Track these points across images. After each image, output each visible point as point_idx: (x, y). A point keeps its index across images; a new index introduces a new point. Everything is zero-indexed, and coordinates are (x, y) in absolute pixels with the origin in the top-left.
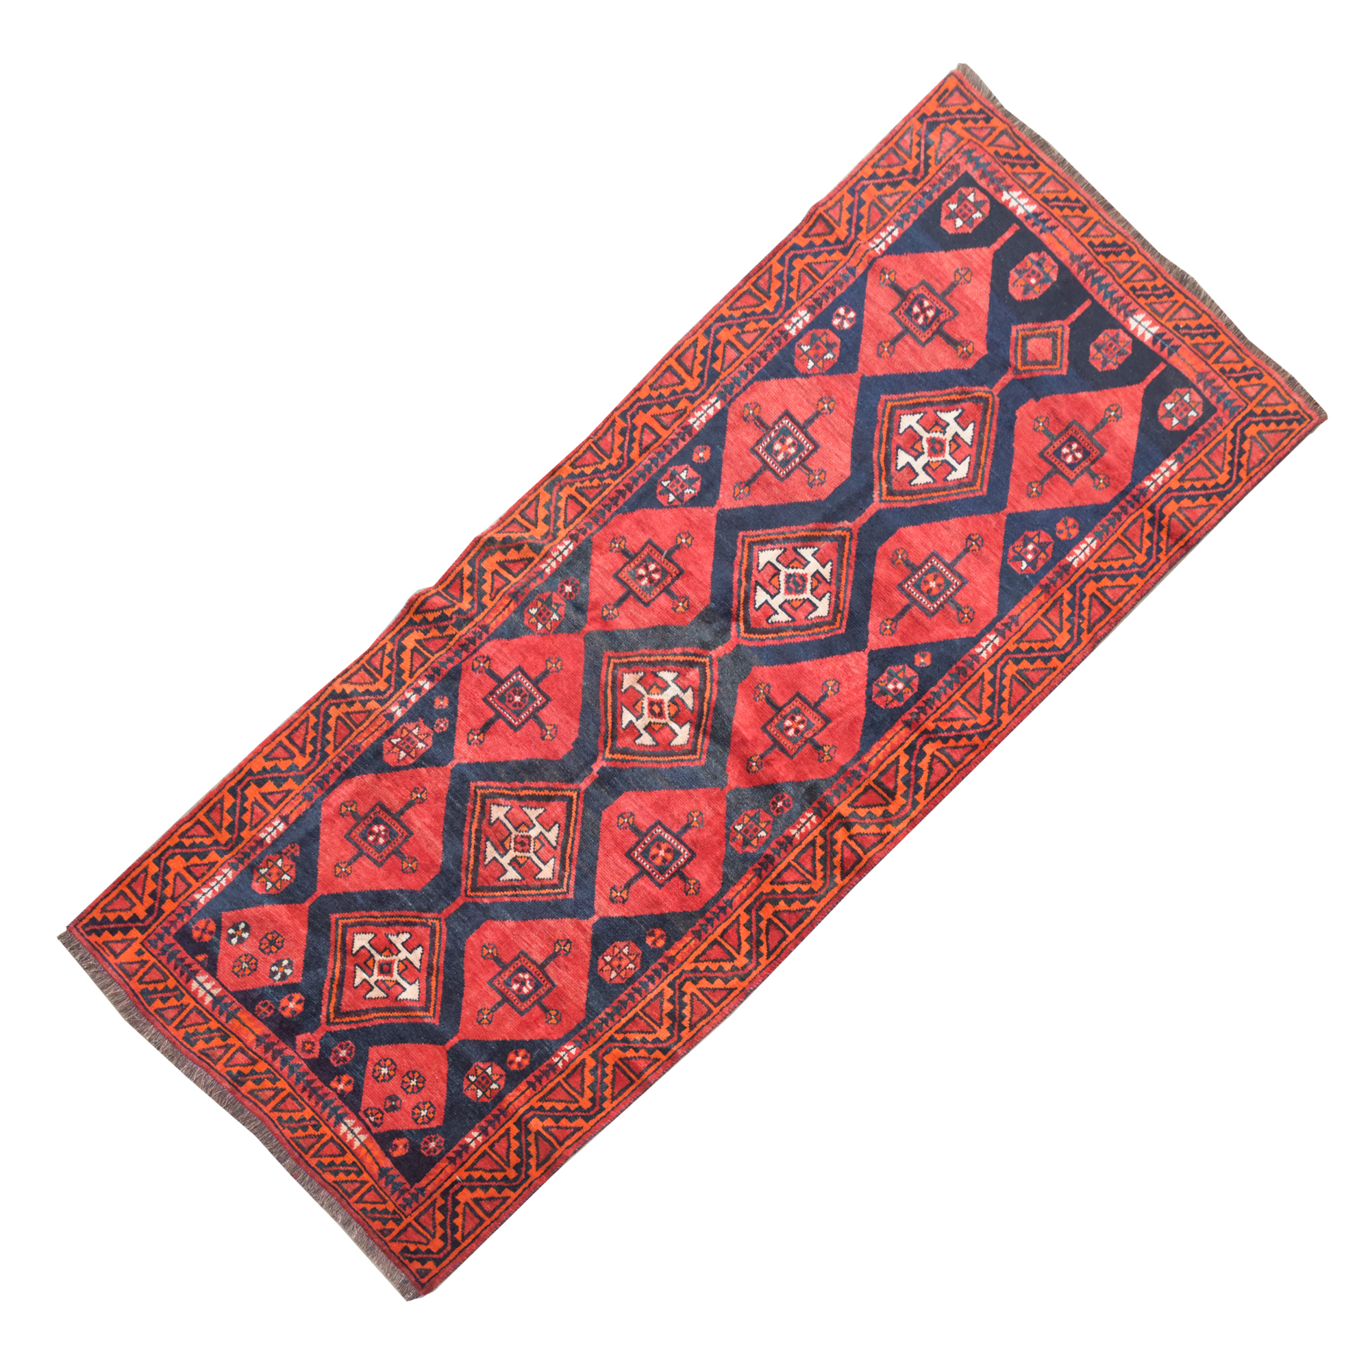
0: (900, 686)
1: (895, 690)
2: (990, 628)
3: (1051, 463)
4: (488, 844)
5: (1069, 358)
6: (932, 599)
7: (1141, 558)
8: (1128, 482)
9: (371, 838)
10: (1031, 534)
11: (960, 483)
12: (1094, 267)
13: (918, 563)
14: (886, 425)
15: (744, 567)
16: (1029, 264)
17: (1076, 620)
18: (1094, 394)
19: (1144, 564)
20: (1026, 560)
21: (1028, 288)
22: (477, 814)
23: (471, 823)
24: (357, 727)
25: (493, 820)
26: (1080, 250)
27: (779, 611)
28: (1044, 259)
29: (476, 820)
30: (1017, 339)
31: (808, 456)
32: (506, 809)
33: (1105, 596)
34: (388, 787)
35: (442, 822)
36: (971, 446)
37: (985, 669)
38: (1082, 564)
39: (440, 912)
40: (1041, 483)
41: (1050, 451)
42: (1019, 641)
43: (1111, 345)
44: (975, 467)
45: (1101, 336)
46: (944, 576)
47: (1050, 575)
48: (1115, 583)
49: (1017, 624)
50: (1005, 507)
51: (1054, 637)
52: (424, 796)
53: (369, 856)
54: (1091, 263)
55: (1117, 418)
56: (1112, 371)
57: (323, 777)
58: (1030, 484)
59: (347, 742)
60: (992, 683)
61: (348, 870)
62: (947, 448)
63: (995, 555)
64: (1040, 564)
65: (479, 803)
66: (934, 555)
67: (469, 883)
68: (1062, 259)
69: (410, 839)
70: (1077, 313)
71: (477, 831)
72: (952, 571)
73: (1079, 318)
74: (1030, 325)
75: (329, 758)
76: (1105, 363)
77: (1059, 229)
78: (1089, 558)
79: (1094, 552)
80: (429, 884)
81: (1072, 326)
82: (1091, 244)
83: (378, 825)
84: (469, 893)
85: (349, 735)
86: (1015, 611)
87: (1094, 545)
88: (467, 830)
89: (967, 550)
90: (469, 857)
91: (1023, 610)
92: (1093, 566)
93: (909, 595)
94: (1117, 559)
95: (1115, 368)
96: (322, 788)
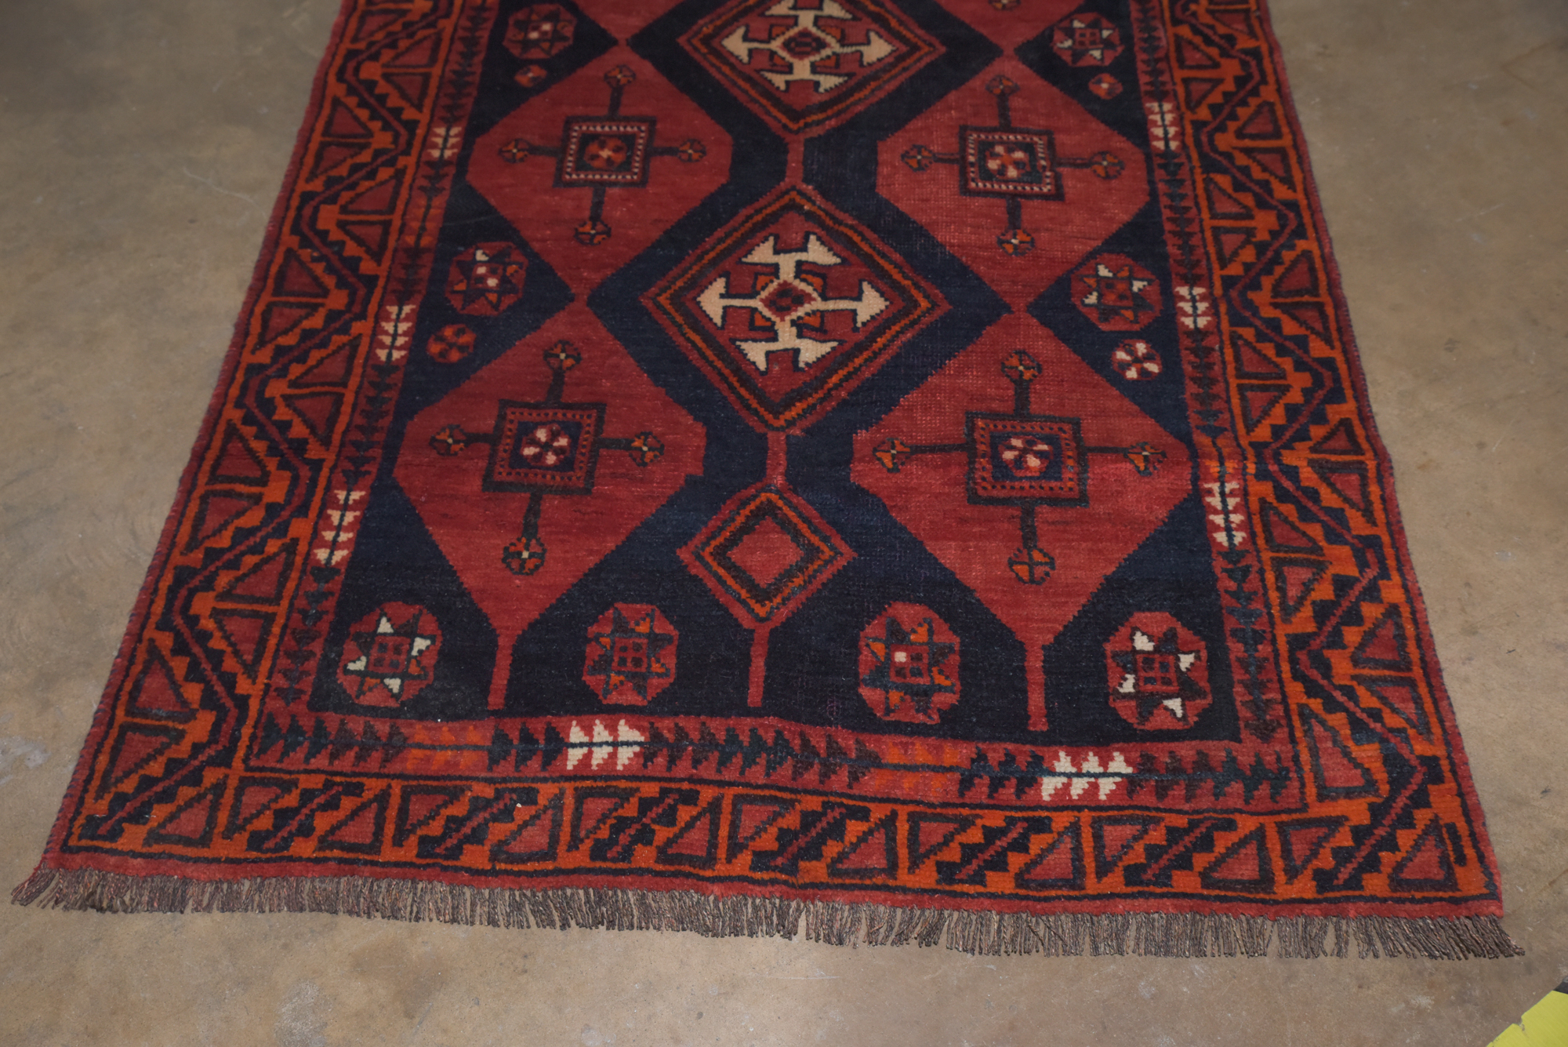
0: (534, 35)
1: (536, 28)
2: (462, 161)
3: (569, 407)
5: (695, 579)
6: (587, 139)
7: (276, 389)
8: (399, 473)
10: (509, 301)
11: (699, 285)
12: (811, 777)
13: (656, 163)
14: (897, 276)
15: (894, 23)
16: (940, 680)
17: (326, 251)
18: (592, 561)
19: (264, 384)
20: (482, 263)
21: (897, 637)
26: (873, 783)
27: (792, 13)
28: (925, 711)
30: (825, 539)
31: (963, 173)
33: (300, 305)
36: (733, 340)
37: (424, 117)
38: (381, 316)
40: (559, 374)
41: (589, 422)
42: (399, 175)
43: (637, 662)
44: (698, 319)
45: (671, 662)
46: (600, 170)
47: (425, 273)
48: (297, 331)
49: (422, 188)
50: (589, 304)
51: (344, 210)
54: (825, 776)
55: (510, 555)
56: (595, 620)
58: (578, 359)
60: (397, 112)
62: (767, 313)
63: (544, 240)
64: (454, 273)
66: (643, 182)
68: (887, 739)
70: (758, 665)
72: (593, 182)
73: (747, 659)
74: (824, 577)
76: (621, 626)
77: (954, 788)
78: (377, 330)
79: (375, 343)
81: (748, 637)
82: (863, 815)
86: (439, 202)
87: (382, 354)
89: (595, 218)
91: (428, 207)
92: (358, 327)
93: (627, 120)
94: (321, 362)
95: (593, 630)
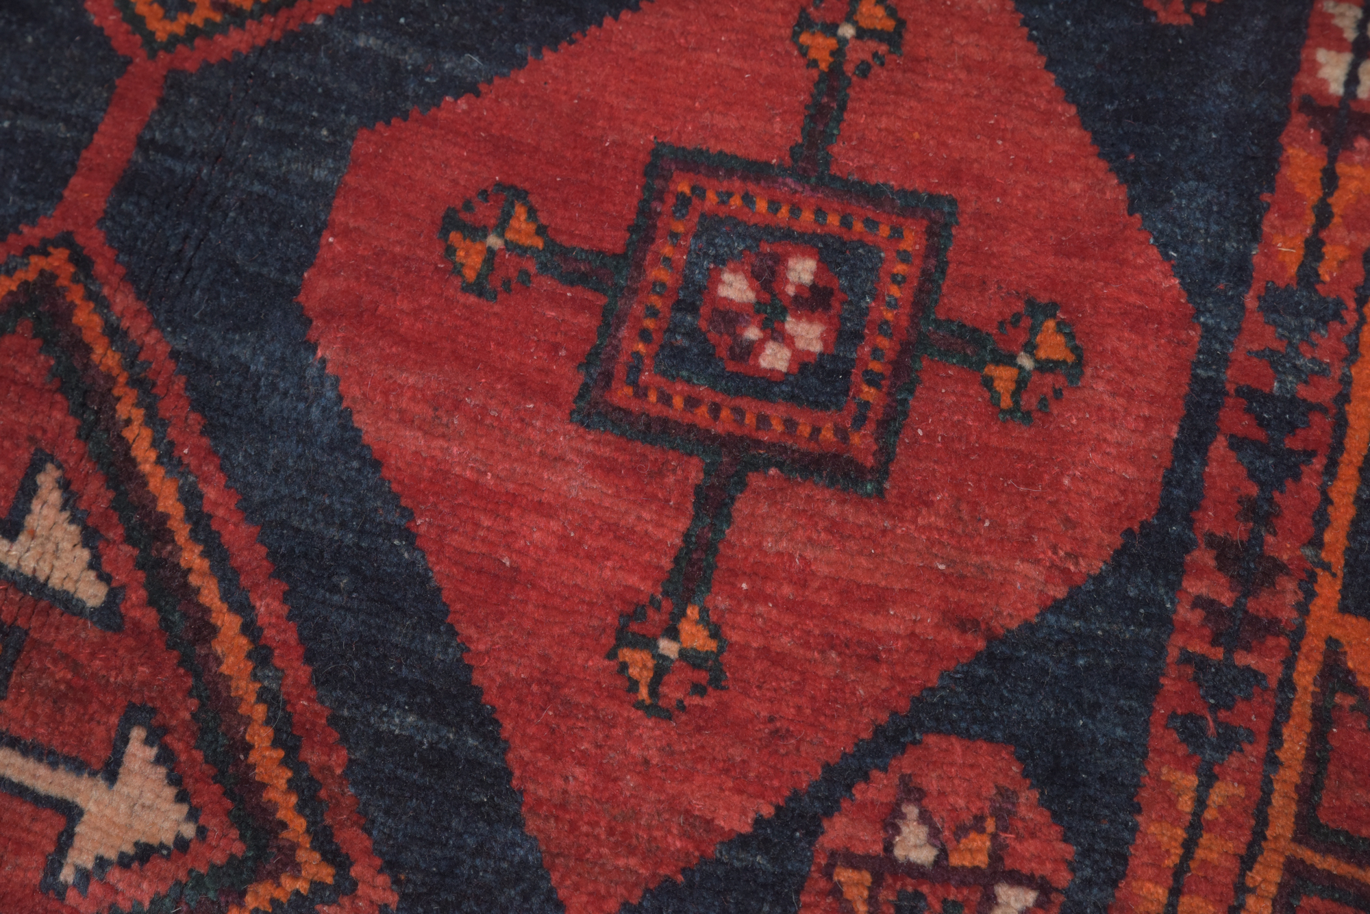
4: (92, 593)
9: (802, 270)
22: (260, 736)
23: (261, 655)
24: (1296, 873)
25: (138, 752)
29: (245, 688)
32: (81, 856)
34: (879, 600)
35: (440, 572)
39: (176, 83)
52: (638, 663)
53: (756, 171)
57: (1290, 467)
59: (1294, 744)
61: (820, 46)
65: (285, 804)
67: (86, 317)
69: (570, 379)
71: (206, 630)
75: (1329, 590)
80: (322, 192)
83: (803, 365)
84: (58, 259)
85: (1308, 793)
88: (267, 606)
90: (168, 456)
96: (1249, 395)
